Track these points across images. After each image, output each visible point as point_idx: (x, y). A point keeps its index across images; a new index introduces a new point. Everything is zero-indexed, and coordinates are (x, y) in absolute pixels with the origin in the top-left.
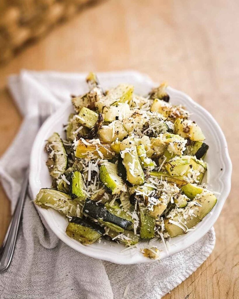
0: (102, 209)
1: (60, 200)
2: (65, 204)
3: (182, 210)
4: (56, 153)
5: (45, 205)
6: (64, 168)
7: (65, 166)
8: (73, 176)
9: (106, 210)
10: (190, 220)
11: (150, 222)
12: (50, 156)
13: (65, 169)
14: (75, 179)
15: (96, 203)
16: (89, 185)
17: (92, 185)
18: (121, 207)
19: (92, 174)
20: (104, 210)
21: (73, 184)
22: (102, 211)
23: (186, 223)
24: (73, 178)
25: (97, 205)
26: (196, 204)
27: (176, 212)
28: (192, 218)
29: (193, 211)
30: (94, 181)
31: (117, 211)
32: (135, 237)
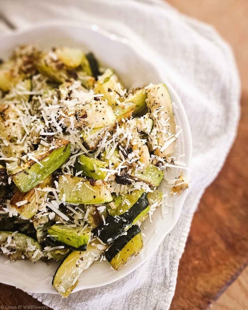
0: (115, 220)
1: (77, 265)
2: (84, 261)
3: (155, 130)
4: (7, 246)
5: (73, 285)
6: (33, 241)
7: (31, 240)
8: (54, 238)
9: (118, 217)
10: (169, 128)
11: (150, 172)
12: (7, 253)
13: (35, 242)
14: (58, 238)
15: (105, 224)
16: (73, 219)
17: (75, 217)
18: (120, 195)
19: (62, 212)
20: (118, 220)
21: (65, 243)
22: (118, 222)
23: (170, 134)
24: (56, 239)
25: (107, 225)
26: (158, 111)
27: (155, 137)
28: (168, 124)
29: (163, 118)
30: (72, 212)
31: (125, 203)
32: (156, 193)
